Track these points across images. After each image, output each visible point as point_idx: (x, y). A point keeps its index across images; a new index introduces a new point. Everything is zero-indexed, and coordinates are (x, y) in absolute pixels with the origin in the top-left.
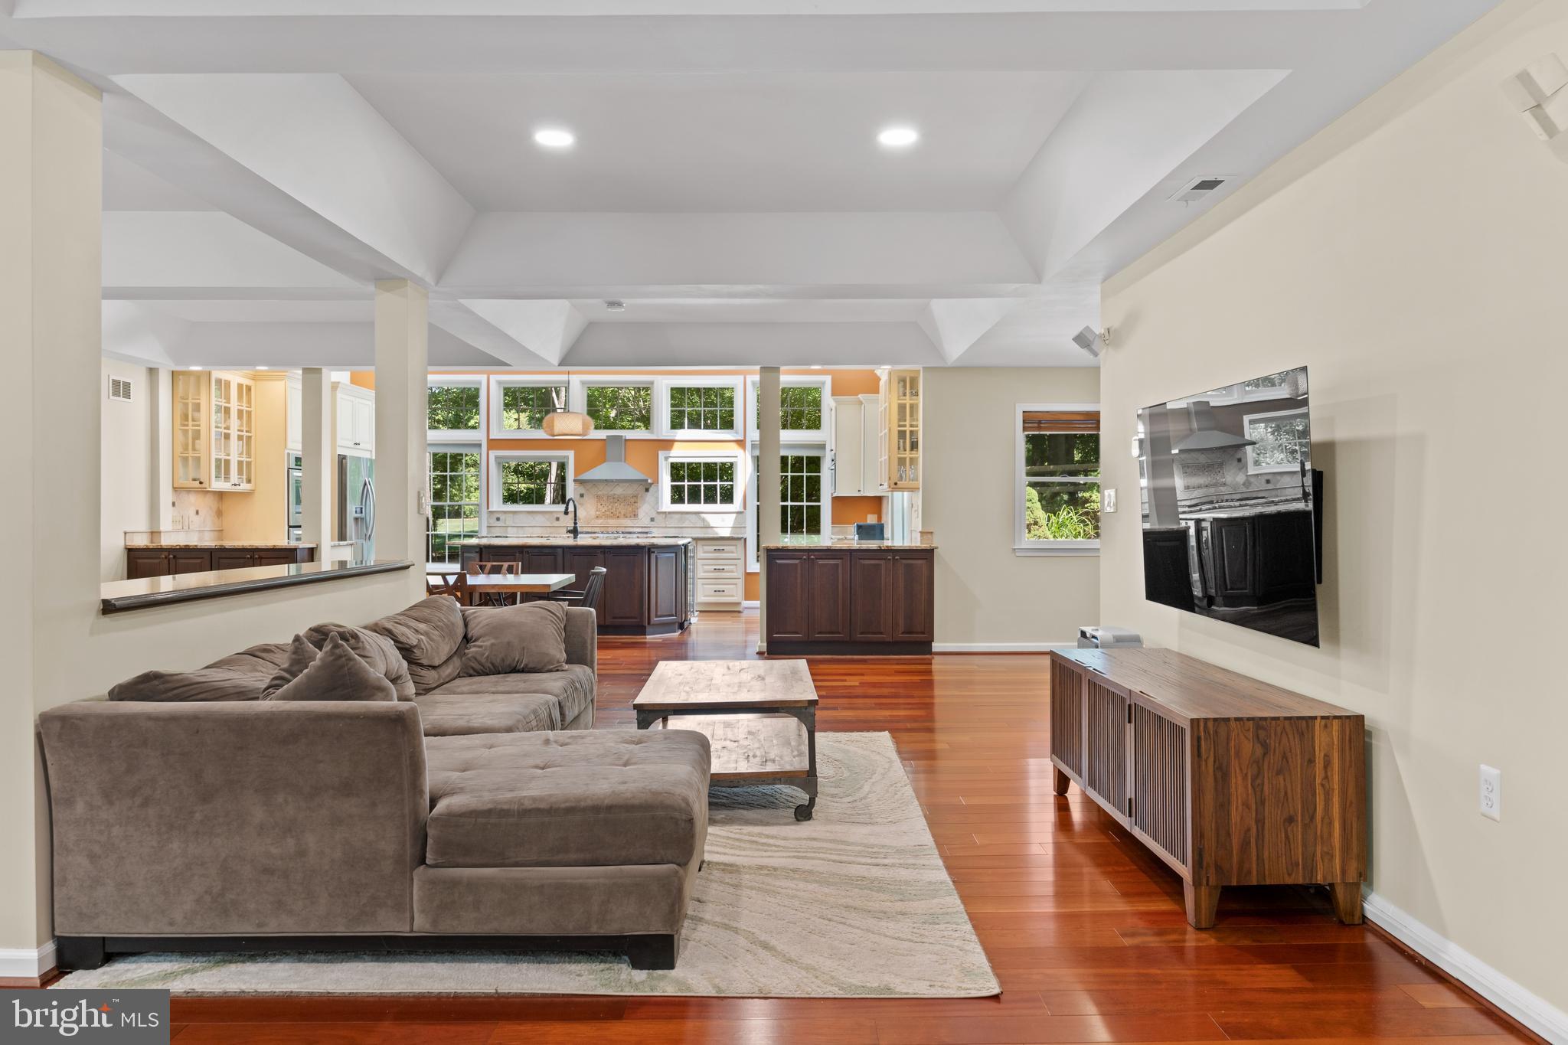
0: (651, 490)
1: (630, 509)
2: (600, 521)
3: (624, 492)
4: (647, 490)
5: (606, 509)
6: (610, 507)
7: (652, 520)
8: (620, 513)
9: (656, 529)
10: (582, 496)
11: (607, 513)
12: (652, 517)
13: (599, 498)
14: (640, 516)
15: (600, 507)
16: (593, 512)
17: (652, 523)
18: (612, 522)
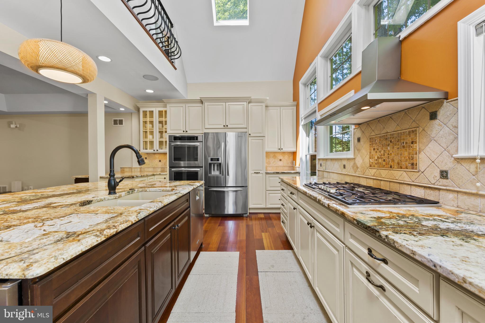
0: (441, 114)
1: (406, 154)
2: (373, 171)
3: (399, 128)
4: (433, 116)
5: (378, 154)
6: (382, 152)
7: (444, 175)
8: (393, 160)
9: (451, 196)
10: (359, 140)
11: (380, 160)
12: (444, 169)
13: (372, 140)
14: (422, 166)
15: (373, 152)
16: (367, 160)
17: (444, 181)
18: (384, 173)
